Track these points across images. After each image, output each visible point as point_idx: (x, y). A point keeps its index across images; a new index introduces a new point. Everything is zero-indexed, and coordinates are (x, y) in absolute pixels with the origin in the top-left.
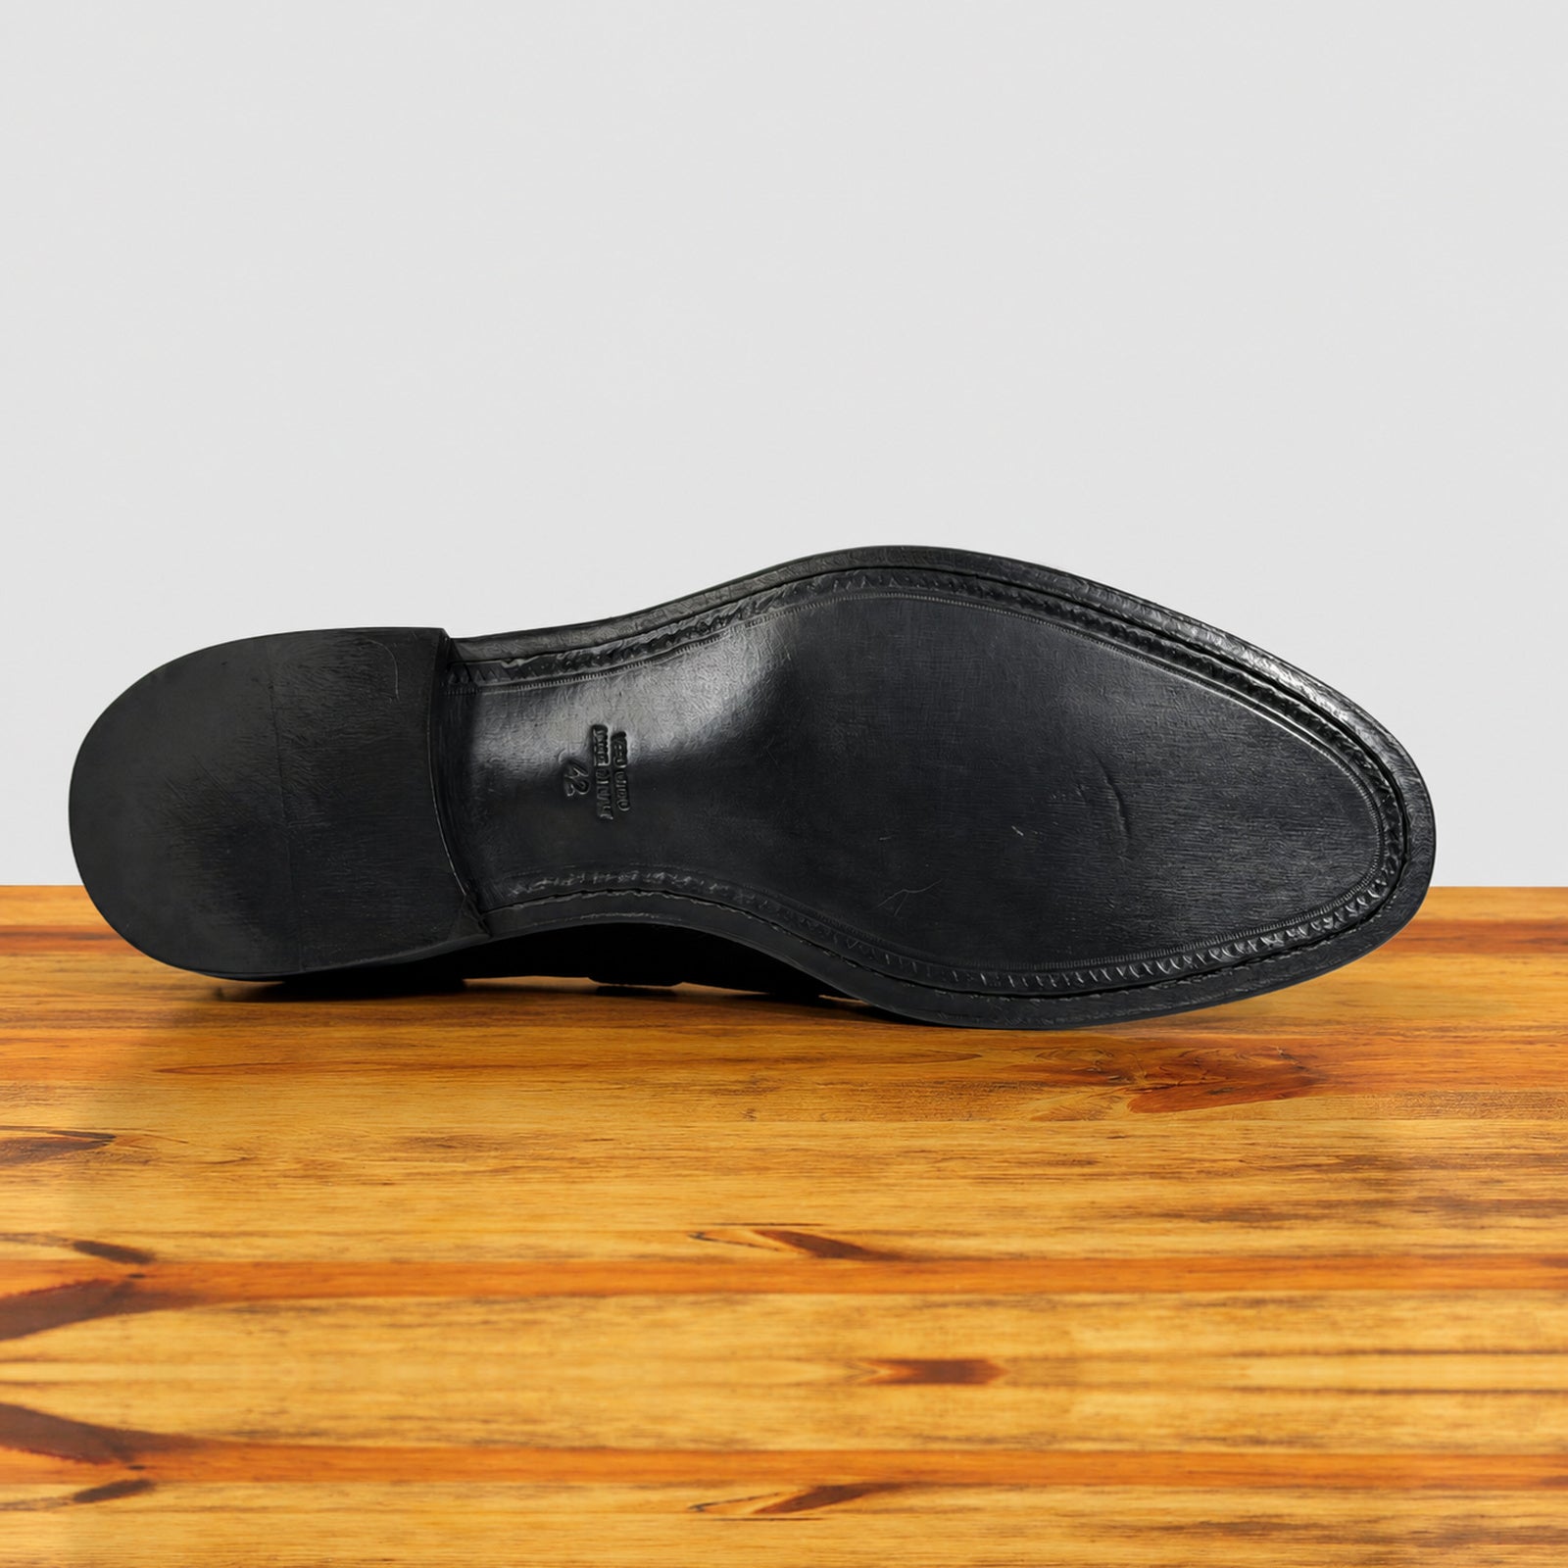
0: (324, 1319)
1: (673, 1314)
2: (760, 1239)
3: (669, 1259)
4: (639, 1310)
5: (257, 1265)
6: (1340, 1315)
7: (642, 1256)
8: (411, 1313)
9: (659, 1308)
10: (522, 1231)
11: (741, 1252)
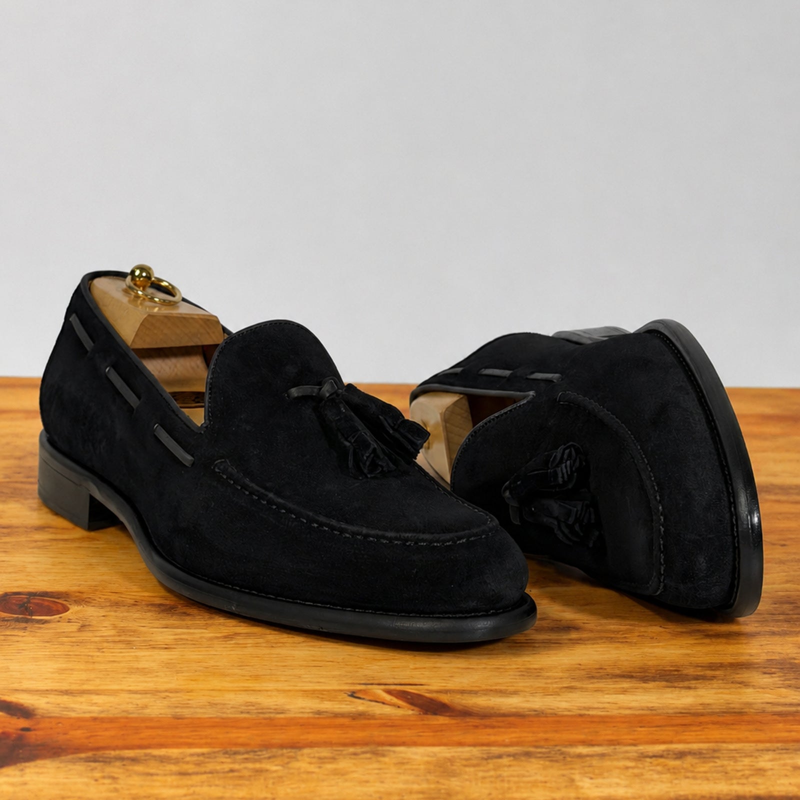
0: (139, 768)
1: (344, 764)
2: (388, 697)
3: (336, 715)
4: (322, 760)
5: (95, 719)
6: (730, 765)
7: (319, 712)
8: (188, 763)
9: (333, 759)
10: (246, 690)
11: (378, 709)
